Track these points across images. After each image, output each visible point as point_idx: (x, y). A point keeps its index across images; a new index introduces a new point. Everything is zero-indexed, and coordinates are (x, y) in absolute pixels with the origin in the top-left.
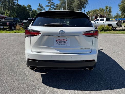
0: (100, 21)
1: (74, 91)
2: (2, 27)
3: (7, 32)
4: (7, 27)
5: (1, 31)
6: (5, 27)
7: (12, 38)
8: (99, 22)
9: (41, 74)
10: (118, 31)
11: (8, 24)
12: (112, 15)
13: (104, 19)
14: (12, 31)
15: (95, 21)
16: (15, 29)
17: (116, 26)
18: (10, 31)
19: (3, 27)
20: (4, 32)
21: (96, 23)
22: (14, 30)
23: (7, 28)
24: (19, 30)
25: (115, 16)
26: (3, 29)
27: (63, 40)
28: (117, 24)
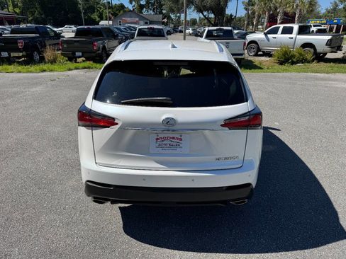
0: (282, 33)
1: (199, 254)
2: (5, 54)
3: (20, 68)
4: (21, 54)
5: (5, 66)
6: (12, 55)
7: (37, 89)
8: (279, 35)
9: (120, 207)
10: (332, 64)
11: (20, 45)
12: (320, 9)
13: (292, 28)
14: (35, 64)
15: (266, 34)
16: (42, 60)
17: (327, 49)
18: (29, 66)
19: (9, 54)
20: (11, 68)
21: (268, 40)
22: (39, 63)
23: (20, 58)
24: (53, 61)
25: (329, 12)
26: (10, 61)
27: (173, 138)
28: (329, 43)
